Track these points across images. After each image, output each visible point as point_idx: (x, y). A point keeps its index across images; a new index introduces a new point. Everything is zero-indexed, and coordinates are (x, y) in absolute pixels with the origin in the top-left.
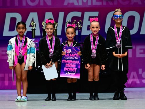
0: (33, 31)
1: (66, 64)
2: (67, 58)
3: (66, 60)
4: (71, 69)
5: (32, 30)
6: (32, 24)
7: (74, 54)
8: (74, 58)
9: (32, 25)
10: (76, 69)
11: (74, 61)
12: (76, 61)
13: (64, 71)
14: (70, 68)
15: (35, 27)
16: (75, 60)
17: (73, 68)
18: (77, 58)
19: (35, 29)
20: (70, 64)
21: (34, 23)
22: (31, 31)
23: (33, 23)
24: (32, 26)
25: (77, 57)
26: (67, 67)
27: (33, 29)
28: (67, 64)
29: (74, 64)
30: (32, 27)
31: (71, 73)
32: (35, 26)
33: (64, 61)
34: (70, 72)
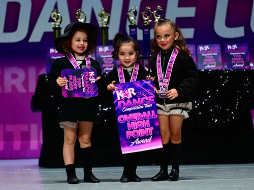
0: (57, 31)
1: (128, 124)
2: (129, 109)
3: (128, 113)
4: (141, 132)
5: (55, 28)
6: (54, 16)
7: (142, 97)
8: (142, 107)
9: (54, 18)
10: (152, 128)
11: (144, 113)
12: (149, 112)
13: (127, 140)
14: (138, 129)
15: (60, 23)
16: (146, 110)
17: (144, 129)
18: (149, 106)
19: (60, 26)
20: (136, 121)
21: (59, 14)
22: (52, 30)
23: (56, 14)
24: (54, 21)
25: (149, 104)
26: (132, 130)
27: (57, 26)
28: (130, 122)
29: (145, 119)
30: (53, 23)
31: (143, 141)
32: (59, 20)
33: (122, 119)
34: (140, 139)
